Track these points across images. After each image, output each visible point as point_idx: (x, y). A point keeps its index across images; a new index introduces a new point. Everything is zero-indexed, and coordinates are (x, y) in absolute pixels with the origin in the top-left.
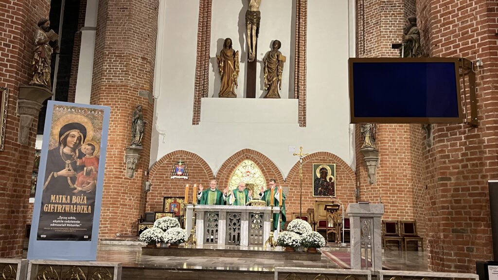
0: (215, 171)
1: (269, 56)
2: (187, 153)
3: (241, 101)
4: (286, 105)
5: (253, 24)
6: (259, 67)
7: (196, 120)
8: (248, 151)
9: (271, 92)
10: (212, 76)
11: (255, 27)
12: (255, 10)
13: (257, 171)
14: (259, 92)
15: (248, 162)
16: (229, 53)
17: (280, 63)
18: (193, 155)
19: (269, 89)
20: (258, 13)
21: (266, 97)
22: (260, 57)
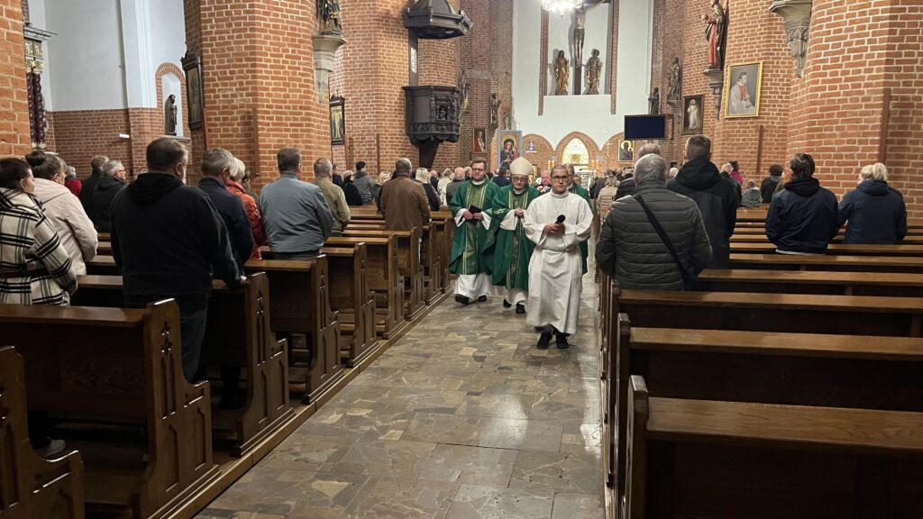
0: (554, 148)
1: (591, 62)
2: (535, 135)
3: (570, 98)
4: (602, 99)
5: (579, 39)
6: (583, 69)
7: (541, 113)
8: (577, 133)
9: (592, 90)
10: (550, 78)
11: (581, 42)
12: (581, 28)
13: (583, 146)
14: (583, 89)
15: (576, 141)
16: (562, 62)
17: (598, 68)
18: (539, 137)
19: (591, 87)
20: (583, 30)
21: (588, 94)
22: (584, 62)
